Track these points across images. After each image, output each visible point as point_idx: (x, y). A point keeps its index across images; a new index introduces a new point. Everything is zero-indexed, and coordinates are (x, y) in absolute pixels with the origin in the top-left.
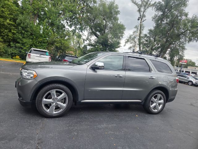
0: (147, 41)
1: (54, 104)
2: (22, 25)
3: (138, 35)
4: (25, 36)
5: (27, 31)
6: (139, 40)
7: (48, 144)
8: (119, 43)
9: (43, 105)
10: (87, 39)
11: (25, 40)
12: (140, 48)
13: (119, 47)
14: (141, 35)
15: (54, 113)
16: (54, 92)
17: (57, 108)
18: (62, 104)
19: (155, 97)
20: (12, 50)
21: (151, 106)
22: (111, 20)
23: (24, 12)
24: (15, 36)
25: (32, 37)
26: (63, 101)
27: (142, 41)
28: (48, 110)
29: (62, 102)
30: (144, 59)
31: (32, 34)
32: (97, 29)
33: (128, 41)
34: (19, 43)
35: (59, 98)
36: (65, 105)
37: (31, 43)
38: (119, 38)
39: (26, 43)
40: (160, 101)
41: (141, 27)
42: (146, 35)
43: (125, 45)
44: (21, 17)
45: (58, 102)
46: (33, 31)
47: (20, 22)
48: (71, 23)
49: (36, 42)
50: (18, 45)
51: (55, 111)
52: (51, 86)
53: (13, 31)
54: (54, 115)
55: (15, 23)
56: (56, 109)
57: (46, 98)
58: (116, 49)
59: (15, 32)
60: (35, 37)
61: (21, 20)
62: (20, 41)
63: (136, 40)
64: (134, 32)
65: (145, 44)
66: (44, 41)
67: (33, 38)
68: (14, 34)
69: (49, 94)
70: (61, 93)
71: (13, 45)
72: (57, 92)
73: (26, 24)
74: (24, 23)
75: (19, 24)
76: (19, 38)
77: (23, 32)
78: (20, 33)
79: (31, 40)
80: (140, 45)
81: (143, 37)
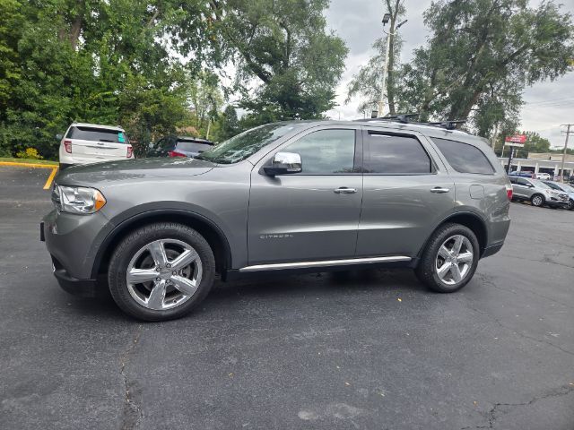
0: (411, 84)
1: (163, 281)
2: (35, 54)
3: (386, 68)
4: (49, 87)
5: (54, 73)
6: (390, 82)
7: (159, 394)
8: (330, 95)
9: (130, 287)
10: (236, 88)
11: (48, 100)
12: (392, 106)
13: (330, 107)
14: (395, 68)
15: (165, 306)
16: (158, 247)
17: (172, 292)
18: (186, 281)
19: (450, 244)
20: (14, 133)
21: (439, 271)
22: (303, 26)
23: (40, 14)
24: (18, 88)
25: (69, 90)
26: (188, 272)
27: (396, 86)
28: (147, 300)
29: (185, 275)
30: (413, 137)
31: (67, 82)
32: (264, 55)
33: (355, 88)
34: (31, 109)
35: (175, 263)
36: (194, 283)
37: (69, 108)
38: (331, 81)
39: (53, 108)
40: (462, 256)
41: (394, 44)
42: (407, 68)
43: (346, 101)
44: (31, 31)
45: (172, 277)
46: (71, 72)
47: (30, 45)
48: (186, 40)
49: (84, 106)
50: (29, 115)
51: (167, 303)
52: (149, 230)
53: (10, 75)
54: (163, 313)
55: (16, 50)
56: (168, 295)
57: (138, 266)
58: (323, 113)
59: (17, 76)
60: (78, 90)
61: (31, 41)
62: (35, 104)
63: (381, 83)
64: (373, 61)
65: (406, 95)
66: (108, 100)
67: (73, 93)
68: (13, 82)
69: (147, 253)
70: (180, 250)
71: (15, 117)
72: (167, 246)
73: (47, 50)
74: (41, 49)
75: (27, 53)
76: (31, 95)
77: (42, 74)
78: (34, 79)
79: (67, 99)
80: (390, 97)
81: (398, 75)
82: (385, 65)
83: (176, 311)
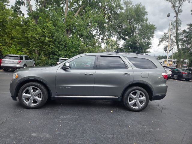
0: (186, 37)
1: (32, 98)
2: (58, 40)
3: (175, 32)
4: (61, 48)
5: (62, 45)
6: (177, 37)
8: (149, 44)
9: (23, 99)
10: (115, 45)
11: (60, 52)
12: (178, 46)
13: (150, 48)
14: (179, 32)
15: (33, 105)
20: (52, 61)
23: (59, 30)
24: (53, 50)
25: (66, 49)
27: (180, 38)
28: (28, 103)
29: (38, 97)
30: (119, 57)
31: (65, 47)
33: (162, 40)
34: (56, 55)
35: (35, 93)
36: (40, 99)
37: (66, 54)
38: (149, 39)
39: (61, 54)
40: (141, 98)
41: (177, 24)
42: (185, 31)
43: (159, 45)
44: (56, 34)
45: (34, 97)
46: (67, 44)
47: (56, 38)
48: (101, 32)
49: (69, 53)
52: (28, 84)
53: (51, 46)
54: (32, 107)
55: (53, 40)
57: (26, 93)
58: (147, 50)
59: (53, 46)
60: (68, 49)
61: (57, 37)
62: (57, 54)
63: (173, 37)
64: (169, 30)
65: (184, 41)
66: (76, 51)
67: (67, 50)
68: (52, 48)
69: (28, 90)
71: (52, 57)
72: (33, 88)
73: (60, 39)
74: (59, 39)
75: (55, 40)
76: (56, 51)
77: (59, 45)
78: (57, 47)
79: (65, 52)
80: (177, 42)
81: (180, 34)
82: (174, 31)
83: (35, 106)
